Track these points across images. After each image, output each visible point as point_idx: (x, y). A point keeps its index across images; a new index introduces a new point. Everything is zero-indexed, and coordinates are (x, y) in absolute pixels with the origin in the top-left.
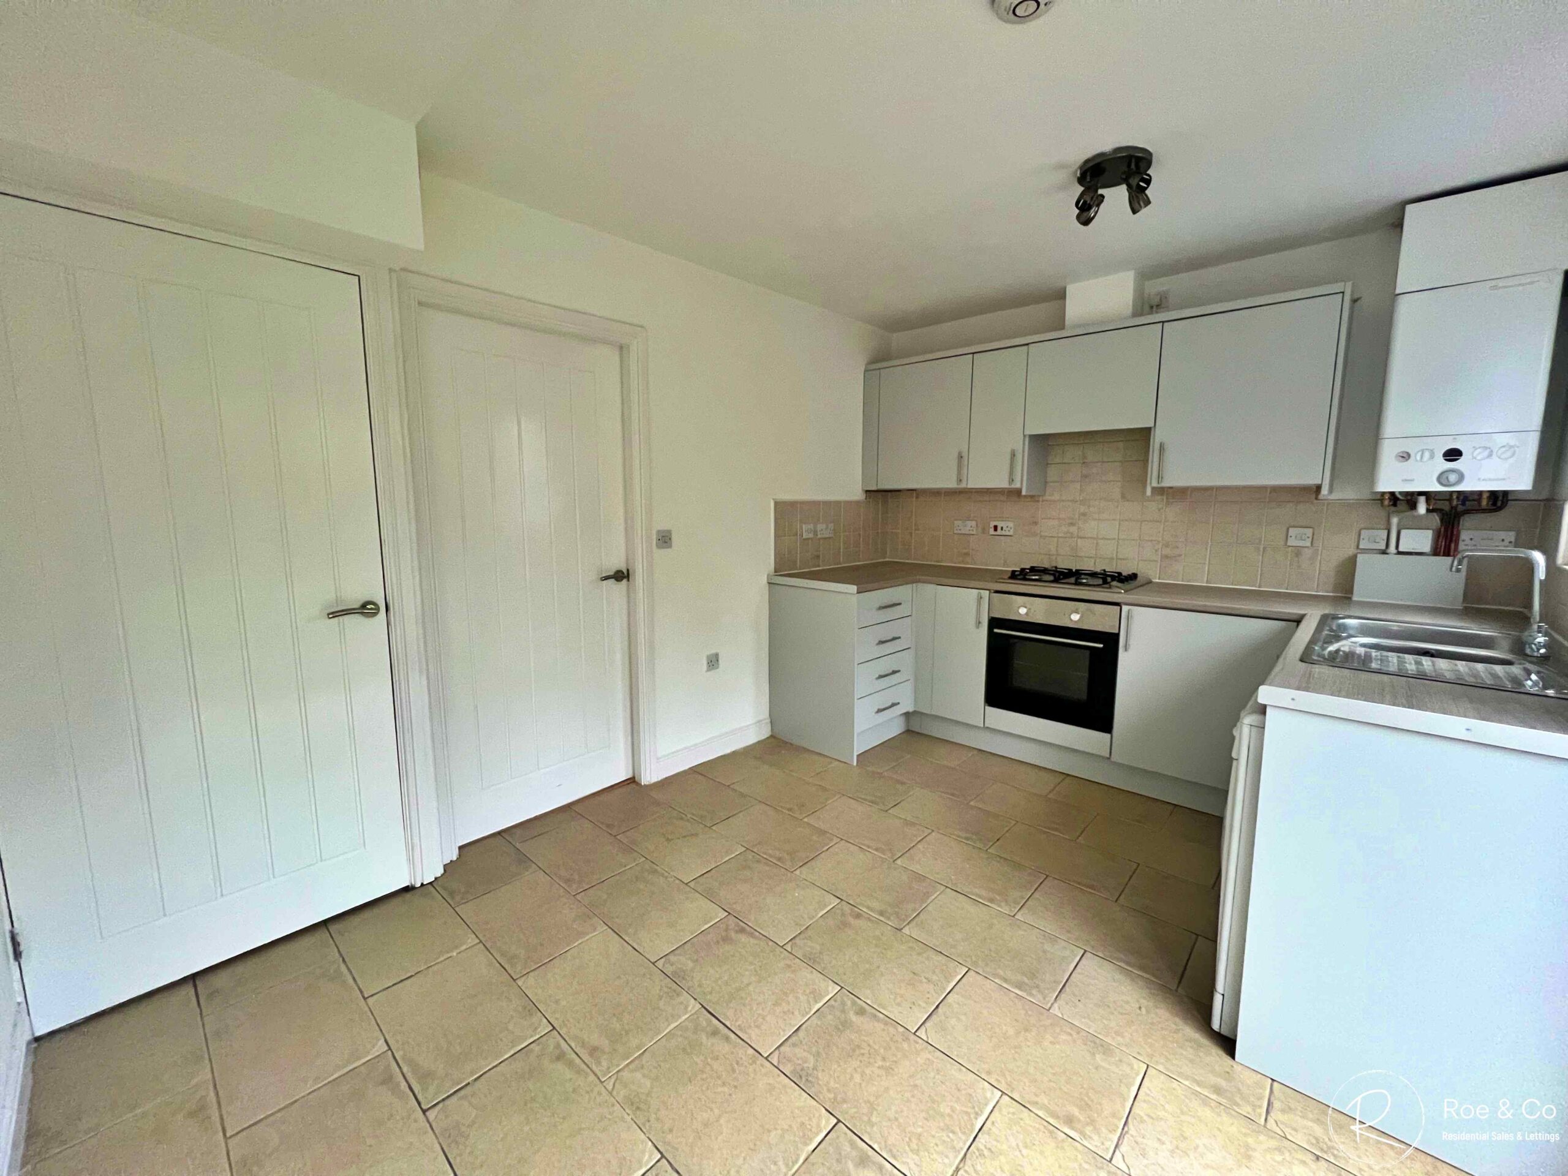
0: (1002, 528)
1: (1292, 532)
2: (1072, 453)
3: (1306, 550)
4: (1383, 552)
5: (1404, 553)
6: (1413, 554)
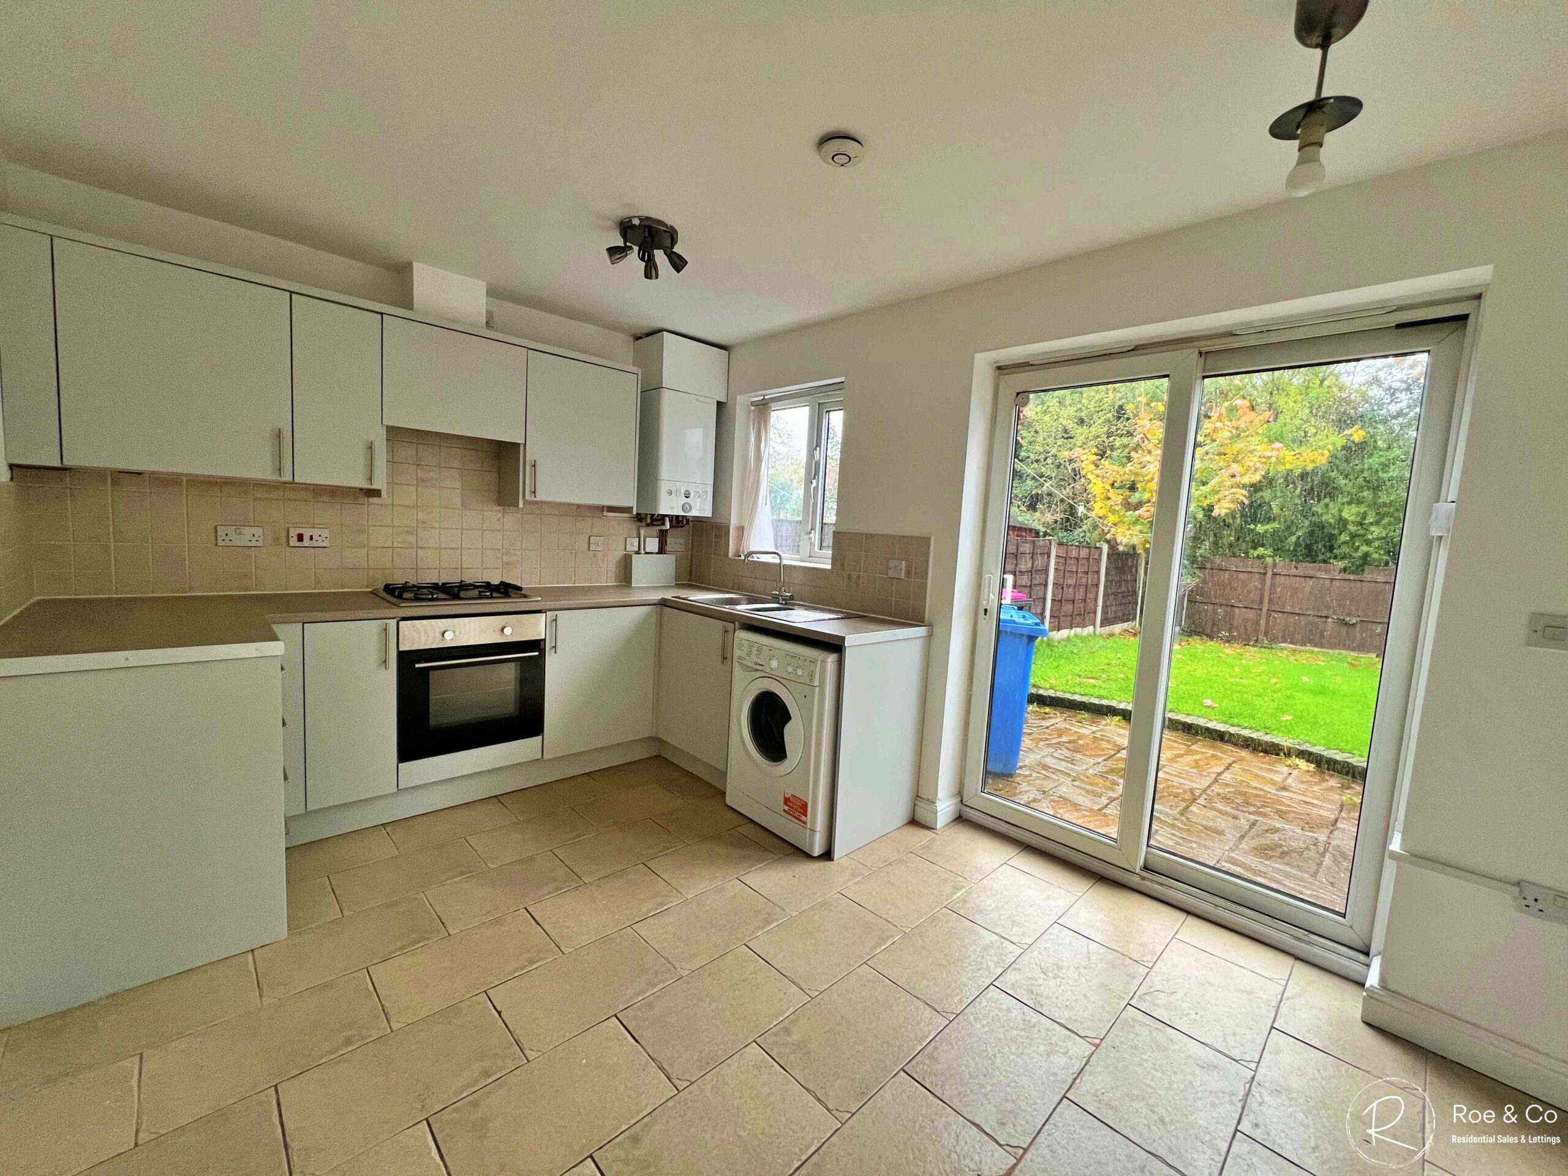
0: (311, 538)
1: (592, 539)
3: (600, 552)
4: (638, 553)
5: (648, 553)
6: (651, 553)
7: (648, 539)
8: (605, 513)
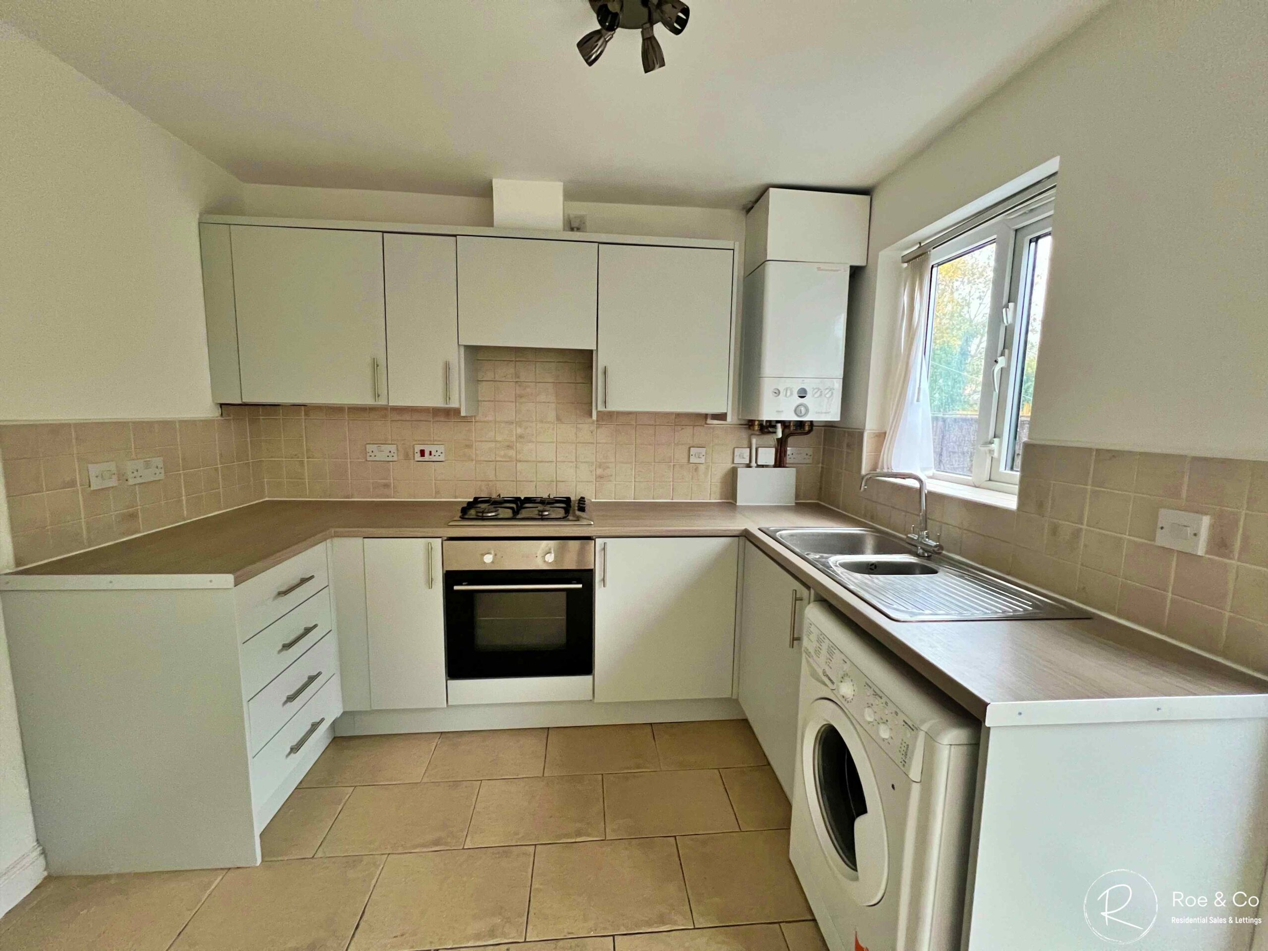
0: (430, 454)
1: (693, 451)
2: (505, 371)
3: (701, 465)
4: (749, 466)
5: (763, 466)
6: (767, 466)
7: (760, 450)
8: (709, 421)
